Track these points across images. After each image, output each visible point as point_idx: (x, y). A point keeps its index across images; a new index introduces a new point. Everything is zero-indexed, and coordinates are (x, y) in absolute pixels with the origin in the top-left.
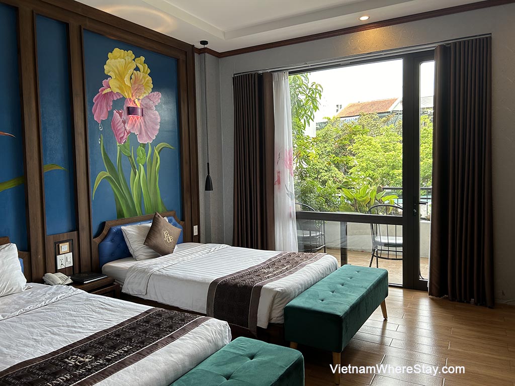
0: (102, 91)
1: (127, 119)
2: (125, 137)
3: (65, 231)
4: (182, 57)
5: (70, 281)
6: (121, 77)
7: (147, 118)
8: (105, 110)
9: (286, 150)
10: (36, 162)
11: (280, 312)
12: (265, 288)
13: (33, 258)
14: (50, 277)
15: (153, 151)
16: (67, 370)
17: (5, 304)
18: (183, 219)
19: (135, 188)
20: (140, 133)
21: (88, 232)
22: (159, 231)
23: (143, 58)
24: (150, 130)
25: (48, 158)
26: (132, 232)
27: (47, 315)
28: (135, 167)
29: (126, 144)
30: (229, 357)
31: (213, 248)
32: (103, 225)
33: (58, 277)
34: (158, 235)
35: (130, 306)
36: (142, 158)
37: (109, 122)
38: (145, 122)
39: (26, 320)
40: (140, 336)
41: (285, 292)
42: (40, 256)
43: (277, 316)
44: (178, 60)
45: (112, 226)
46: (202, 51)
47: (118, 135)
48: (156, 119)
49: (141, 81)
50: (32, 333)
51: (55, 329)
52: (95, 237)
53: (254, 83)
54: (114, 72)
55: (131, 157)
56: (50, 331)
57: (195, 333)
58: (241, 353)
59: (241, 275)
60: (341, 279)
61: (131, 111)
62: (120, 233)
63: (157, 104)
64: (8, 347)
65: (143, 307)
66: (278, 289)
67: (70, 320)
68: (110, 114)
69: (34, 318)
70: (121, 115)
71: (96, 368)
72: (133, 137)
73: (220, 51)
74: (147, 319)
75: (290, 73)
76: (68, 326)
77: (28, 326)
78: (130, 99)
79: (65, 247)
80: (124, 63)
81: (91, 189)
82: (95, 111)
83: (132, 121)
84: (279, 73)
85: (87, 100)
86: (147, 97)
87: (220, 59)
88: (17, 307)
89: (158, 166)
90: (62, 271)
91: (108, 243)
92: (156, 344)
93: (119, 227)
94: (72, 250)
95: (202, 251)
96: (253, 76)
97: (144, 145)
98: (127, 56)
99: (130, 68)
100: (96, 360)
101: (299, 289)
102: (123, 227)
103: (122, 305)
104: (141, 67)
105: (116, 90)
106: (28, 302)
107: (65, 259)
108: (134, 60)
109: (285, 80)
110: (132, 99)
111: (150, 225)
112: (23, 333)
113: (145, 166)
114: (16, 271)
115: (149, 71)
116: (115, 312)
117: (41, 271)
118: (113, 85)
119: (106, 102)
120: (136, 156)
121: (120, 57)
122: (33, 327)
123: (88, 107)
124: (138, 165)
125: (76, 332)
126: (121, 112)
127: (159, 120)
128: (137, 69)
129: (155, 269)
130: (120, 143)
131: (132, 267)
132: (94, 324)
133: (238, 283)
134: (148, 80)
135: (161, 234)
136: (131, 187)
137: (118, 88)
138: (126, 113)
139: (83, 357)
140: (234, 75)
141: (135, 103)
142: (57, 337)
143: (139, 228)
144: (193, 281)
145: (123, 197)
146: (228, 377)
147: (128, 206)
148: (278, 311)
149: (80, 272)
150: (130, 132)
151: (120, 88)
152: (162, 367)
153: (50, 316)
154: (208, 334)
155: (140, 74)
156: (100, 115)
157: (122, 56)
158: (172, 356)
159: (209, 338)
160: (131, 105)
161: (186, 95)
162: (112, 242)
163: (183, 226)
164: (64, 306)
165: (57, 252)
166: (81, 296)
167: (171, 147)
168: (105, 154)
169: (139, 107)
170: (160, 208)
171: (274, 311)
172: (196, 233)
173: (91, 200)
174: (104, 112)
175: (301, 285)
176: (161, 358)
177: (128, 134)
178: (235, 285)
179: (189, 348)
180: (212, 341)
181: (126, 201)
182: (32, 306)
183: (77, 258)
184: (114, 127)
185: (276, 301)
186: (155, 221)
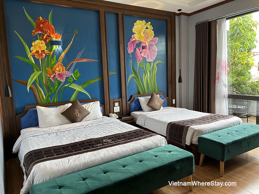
0: (132, 40)
1: (142, 51)
2: (141, 59)
3: (117, 98)
4: (169, 19)
5: (118, 117)
6: (140, 33)
7: (151, 50)
8: (133, 48)
9: (223, 61)
10: (106, 71)
11: (197, 139)
12: (190, 128)
13: (106, 107)
14: (111, 115)
15: (154, 65)
16: (102, 143)
17: (93, 122)
18: (168, 96)
19: (145, 81)
20: (148, 57)
21: (126, 99)
22: (154, 100)
23: (150, 23)
24: (152, 55)
25: (111, 69)
26: (143, 100)
27: (105, 126)
28: (145, 72)
29: (141, 62)
30: (160, 150)
31: (178, 110)
32: (131, 96)
33: (114, 115)
34: (153, 102)
35: (132, 127)
36: (149, 68)
37: (134, 53)
38: (150, 52)
39: (98, 127)
40: (129, 137)
41: (200, 130)
42: (108, 107)
43: (195, 141)
44: (167, 21)
45: (135, 97)
46: (179, 15)
47: (138, 58)
48: (156, 50)
49: (149, 33)
50: (97, 131)
51: (105, 131)
52: (128, 101)
53: (206, 27)
54: (137, 31)
55: (143, 68)
56: (103, 131)
57: (149, 139)
58: (166, 150)
59: (184, 122)
60: (238, 129)
61: (144, 48)
62: (138, 100)
63: (156, 43)
64: (89, 134)
65: (136, 128)
66: (196, 129)
67: (111, 129)
68: (135, 50)
69: (100, 127)
70: (139, 50)
71: (110, 144)
72: (144, 59)
73: (189, 13)
74: (135, 132)
75: (227, 19)
76: (109, 131)
77: (97, 129)
78: (144, 42)
79: (117, 104)
80: (141, 26)
81: (127, 82)
82: (128, 49)
83: (144, 52)
84: (220, 19)
85: (125, 45)
86: (151, 40)
87: (189, 17)
88: (97, 123)
89: (156, 72)
90: (116, 113)
91: (133, 104)
92: (133, 140)
93: (137, 98)
94: (119, 105)
95: (172, 111)
96: (206, 23)
97: (150, 62)
98: (143, 23)
99: (143, 28)
100: (112, 141)
101: (209, 130)
102: (139, 98)
103: (129, 126)
104: (149, 27)
105: (137, 39)
106: (100, 122)
107: (117, 109)
108: (145, 24)
109: (224, 23)
110: (145, 42)
111: (150, 97)
112: (95, 131)
113: (150, 72)
114: (99, 111)
115: (153, 28)
116: (126, 128)
117: (109, 112)
118: (136, 37)
119: (133, 44)
120: (146, 67)
121: (139, 24)
122: (99, 130)
123: (125, 48)
124: (147, 71)
125: (110, 133)
126: (139, 48)
127: (157, 51)
128: (147, 28)
129: (149, 115)
130: (139, 62)
131: (140, 114)
132: (117, 131)
133: (180, 124)
134: (152, 33)
135: (154, 102)
136: (144, 81)
137: (138, 38)
138: (142, 49)
139: (108, 140)
140: (196, 24)
141: (146, 44)
142: (104, 133)
143: (145, 98)
144: (162, 122)
145: (140, 85)
146: (156, 156)
147: (142, 89)
148: (196, 139)
149: (122, 114)
150: (143, 57)
151: (139, 38)
152: (132, 147)
153: (105, 127)
154: (154, 140)
155: (148, 30)
156: (130, 50)
157: (140, 23)
158: (136, 145)
159: (154, 142)
160: (144, 45)
161: (170, 38)
162: (135, 104)
163: (167, 99)
164: (111, 124)
165: (114, 106)
166: (118, 122)
167: (163, 63)
168: (133, 67)
169: (148, 45)
170: (157, 91)
171: (193, 138)
172: (174, 103)
173: (127, 86)
174: (132, 49)
175: (211, 129)
176: (132, 144)
177: (142, 58)
178: (178, 125)
179: (144, 143)
180: (155, 143)
181: (141, 87)
182: (101, 123)
183: (121, 108)
184: (136, 55)
185: (195, 134)
186: (152, 96)
